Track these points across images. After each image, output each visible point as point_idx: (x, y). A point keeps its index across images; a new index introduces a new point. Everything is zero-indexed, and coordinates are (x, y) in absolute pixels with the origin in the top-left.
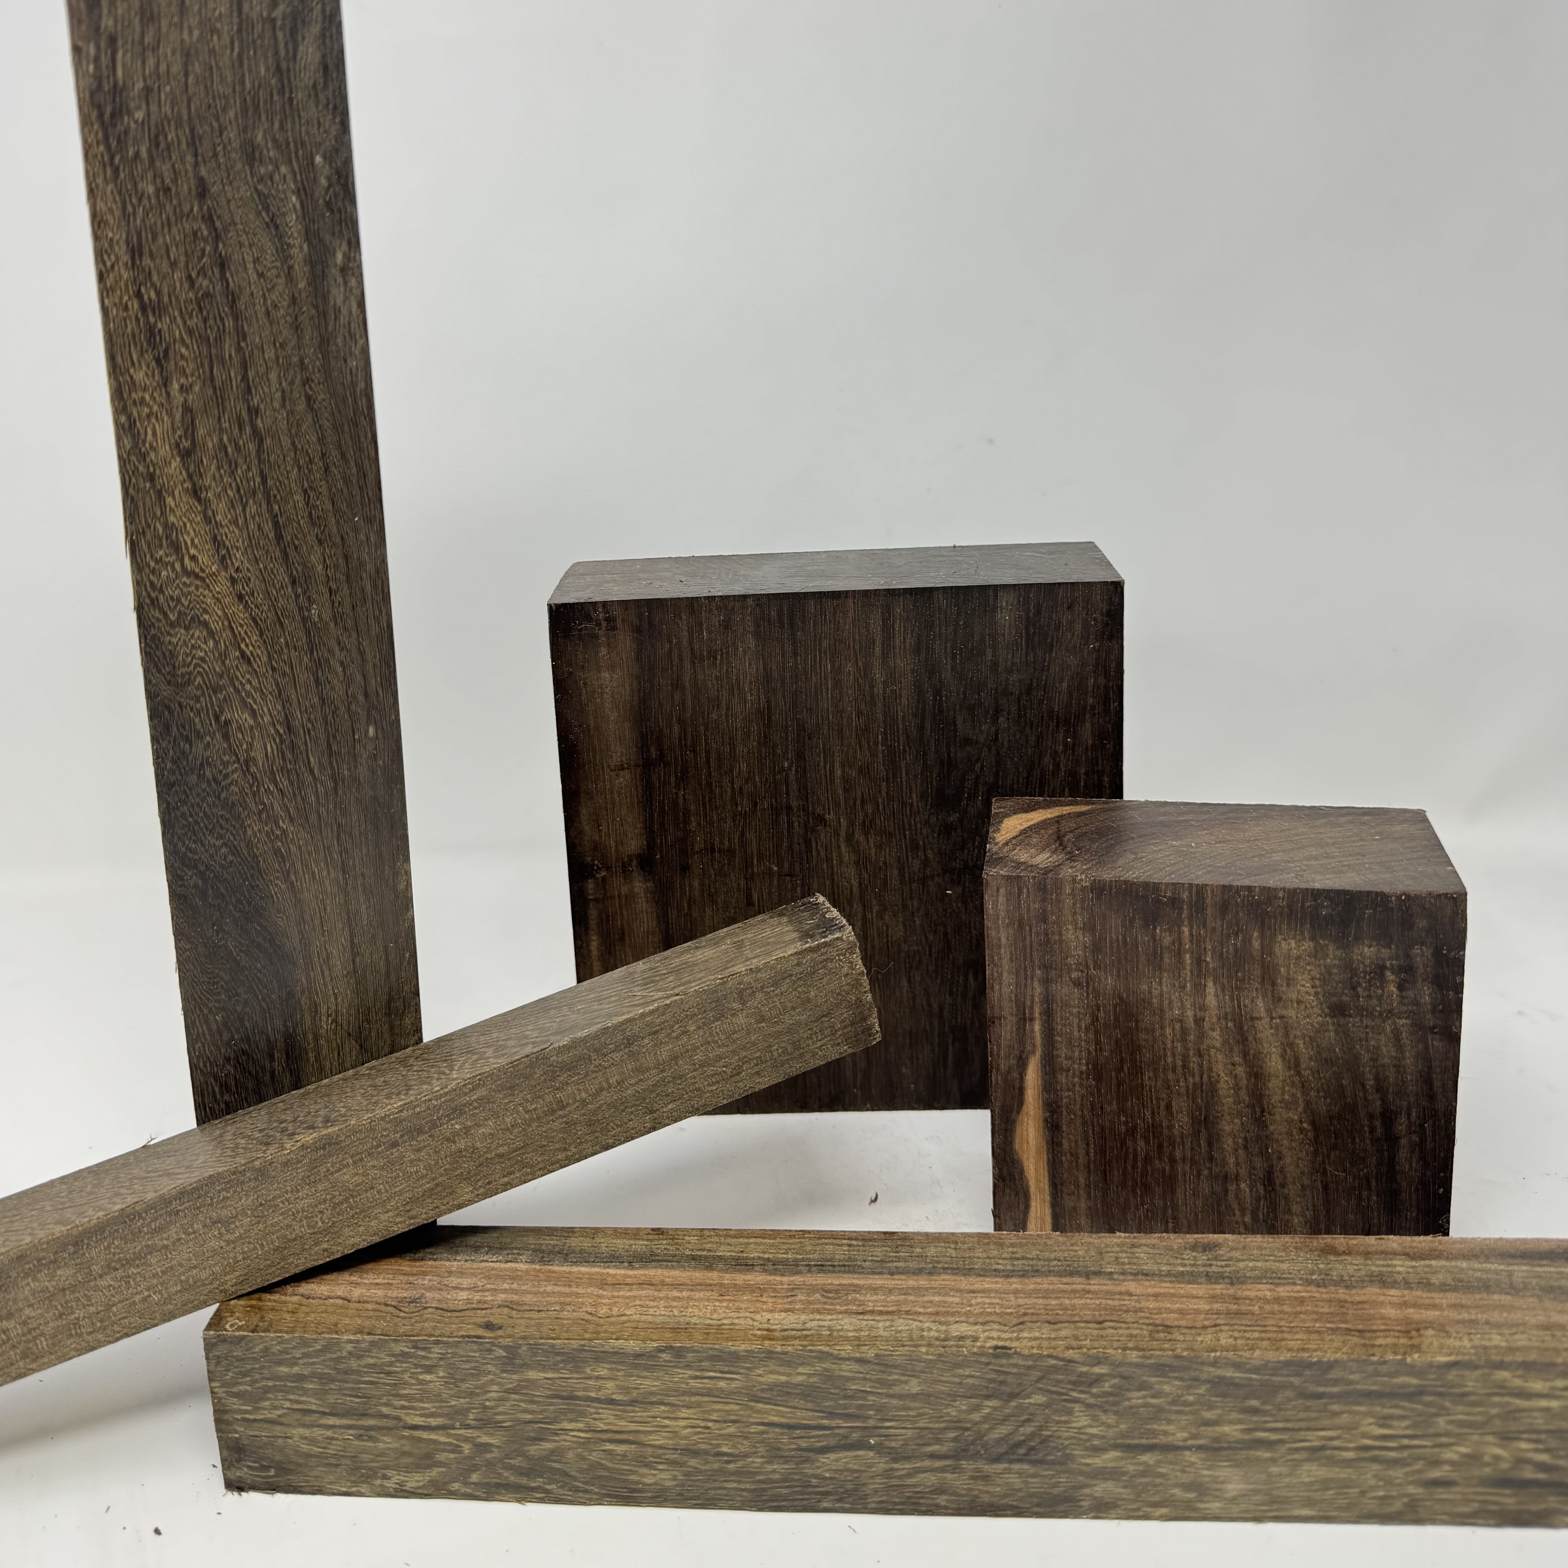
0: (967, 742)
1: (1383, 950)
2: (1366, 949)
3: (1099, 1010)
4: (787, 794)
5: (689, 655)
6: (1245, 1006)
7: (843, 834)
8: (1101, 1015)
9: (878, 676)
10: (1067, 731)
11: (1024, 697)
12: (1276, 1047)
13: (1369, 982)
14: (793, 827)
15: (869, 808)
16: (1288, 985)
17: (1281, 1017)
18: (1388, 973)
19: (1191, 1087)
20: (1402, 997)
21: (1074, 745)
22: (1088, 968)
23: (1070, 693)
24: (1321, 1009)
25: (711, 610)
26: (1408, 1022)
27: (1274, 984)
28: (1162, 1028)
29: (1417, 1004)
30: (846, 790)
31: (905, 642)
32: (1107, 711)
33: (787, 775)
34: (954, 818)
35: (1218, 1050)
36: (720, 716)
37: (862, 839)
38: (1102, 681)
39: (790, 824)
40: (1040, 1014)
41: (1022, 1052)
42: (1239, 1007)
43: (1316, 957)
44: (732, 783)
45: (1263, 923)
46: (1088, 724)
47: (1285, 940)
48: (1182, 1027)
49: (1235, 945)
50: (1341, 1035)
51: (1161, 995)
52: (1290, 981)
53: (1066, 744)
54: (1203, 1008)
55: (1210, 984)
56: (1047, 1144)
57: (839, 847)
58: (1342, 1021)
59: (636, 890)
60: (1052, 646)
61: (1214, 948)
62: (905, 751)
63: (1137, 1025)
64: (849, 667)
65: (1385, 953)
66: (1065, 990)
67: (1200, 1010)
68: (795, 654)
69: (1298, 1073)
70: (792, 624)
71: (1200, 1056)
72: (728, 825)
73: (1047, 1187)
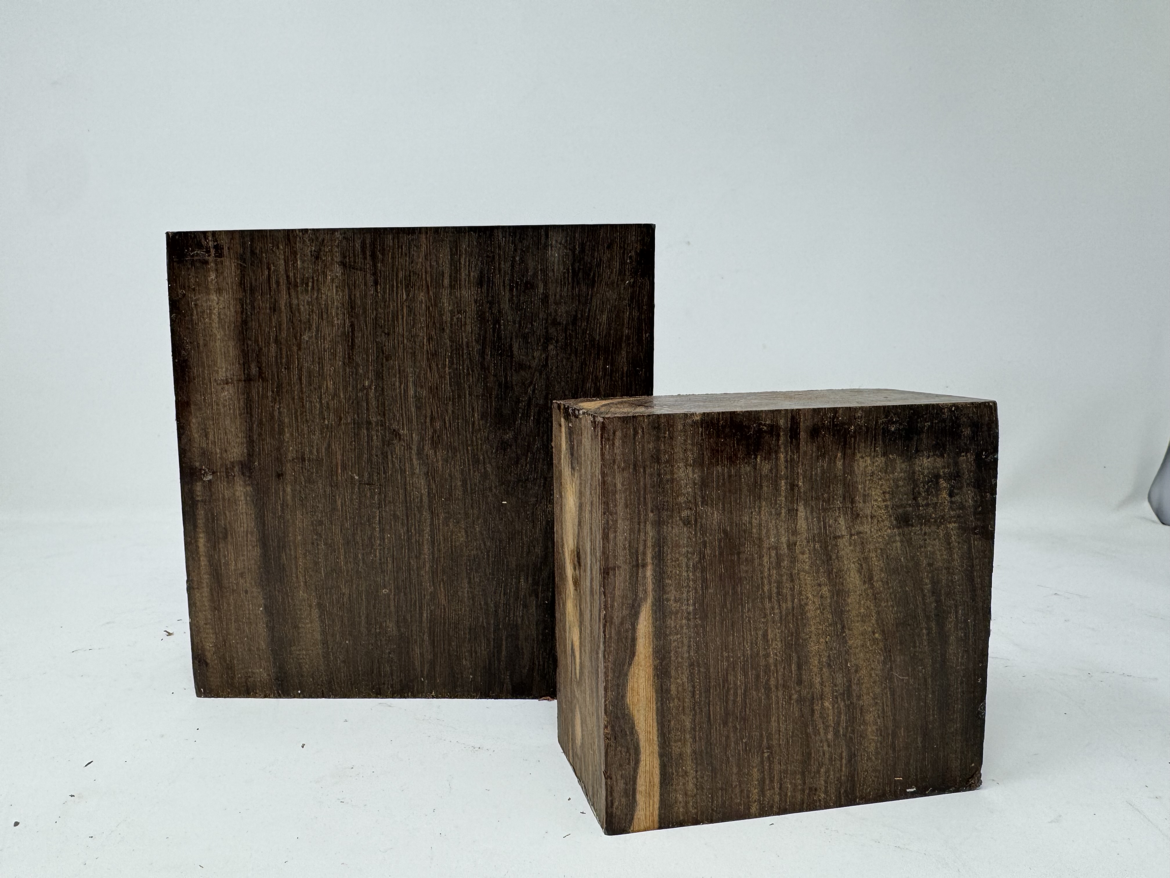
0: (521, 366)
1: (938, 460)
2: (925, 460)
3: (705, 547)
4: (368, 409)
5: (285, 281)
6: (830, 526)
7: (415, 448)
8: (708, 551)
9: (446, 304)
10: (606, 359)
11: (570, 327)
12: (854, 563)
13: (927, 491)
14: (372, 440)
15: (438, 425)
16: (864, 502)
17: (859, 533)
18: (942, 481)
19: (784, 613)
20: (952, 502)
21: (612, 371)
22: (696, 505)
23: (609, 324)
24: (890, 521)
25: (304, 241)
26: (956, 525)
27: (853, 502)
28: (761, 557)
29: (962, 507)
30: (418, 408)
31: (469, 275)
32: (640, 341)
33: (367, 395)
34: (509, 436)
35: (807, 573)
36: (310, 337)
37: (431, 452)
38: (635, 313)
39: (370, 438)
40: (652, 558)
41: (635, 600)
42: (825, 527)
43: (886, 472)
44: (321, 398)
45: (845, 444)
46: (624, 353)
47: (862, 457)
48: (777, 554)
49: (823, 466)
50: (906, 544)
51: (760, 525)
52: (866, 497)
53: (604, 369)
54: (795, 533)
55: (801, 508)
56: (657, 692)
57: (411, 460)
58: (906, 530)
59: (238, 494)
60: (594, 281)
61: (805, 472)
62: (468, 374)
63: (739, 558)
64: (422, 296)
65: (939, 462)
66: (676, 531)
67: (793, 535)
68: (376, 283)
69: (872, 587)
70: (374, 256)
71: (792, 581)
72: (316, 437)
73: (656, 739)
